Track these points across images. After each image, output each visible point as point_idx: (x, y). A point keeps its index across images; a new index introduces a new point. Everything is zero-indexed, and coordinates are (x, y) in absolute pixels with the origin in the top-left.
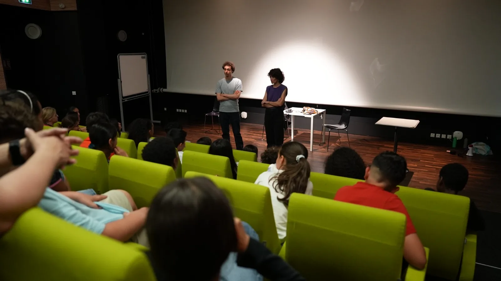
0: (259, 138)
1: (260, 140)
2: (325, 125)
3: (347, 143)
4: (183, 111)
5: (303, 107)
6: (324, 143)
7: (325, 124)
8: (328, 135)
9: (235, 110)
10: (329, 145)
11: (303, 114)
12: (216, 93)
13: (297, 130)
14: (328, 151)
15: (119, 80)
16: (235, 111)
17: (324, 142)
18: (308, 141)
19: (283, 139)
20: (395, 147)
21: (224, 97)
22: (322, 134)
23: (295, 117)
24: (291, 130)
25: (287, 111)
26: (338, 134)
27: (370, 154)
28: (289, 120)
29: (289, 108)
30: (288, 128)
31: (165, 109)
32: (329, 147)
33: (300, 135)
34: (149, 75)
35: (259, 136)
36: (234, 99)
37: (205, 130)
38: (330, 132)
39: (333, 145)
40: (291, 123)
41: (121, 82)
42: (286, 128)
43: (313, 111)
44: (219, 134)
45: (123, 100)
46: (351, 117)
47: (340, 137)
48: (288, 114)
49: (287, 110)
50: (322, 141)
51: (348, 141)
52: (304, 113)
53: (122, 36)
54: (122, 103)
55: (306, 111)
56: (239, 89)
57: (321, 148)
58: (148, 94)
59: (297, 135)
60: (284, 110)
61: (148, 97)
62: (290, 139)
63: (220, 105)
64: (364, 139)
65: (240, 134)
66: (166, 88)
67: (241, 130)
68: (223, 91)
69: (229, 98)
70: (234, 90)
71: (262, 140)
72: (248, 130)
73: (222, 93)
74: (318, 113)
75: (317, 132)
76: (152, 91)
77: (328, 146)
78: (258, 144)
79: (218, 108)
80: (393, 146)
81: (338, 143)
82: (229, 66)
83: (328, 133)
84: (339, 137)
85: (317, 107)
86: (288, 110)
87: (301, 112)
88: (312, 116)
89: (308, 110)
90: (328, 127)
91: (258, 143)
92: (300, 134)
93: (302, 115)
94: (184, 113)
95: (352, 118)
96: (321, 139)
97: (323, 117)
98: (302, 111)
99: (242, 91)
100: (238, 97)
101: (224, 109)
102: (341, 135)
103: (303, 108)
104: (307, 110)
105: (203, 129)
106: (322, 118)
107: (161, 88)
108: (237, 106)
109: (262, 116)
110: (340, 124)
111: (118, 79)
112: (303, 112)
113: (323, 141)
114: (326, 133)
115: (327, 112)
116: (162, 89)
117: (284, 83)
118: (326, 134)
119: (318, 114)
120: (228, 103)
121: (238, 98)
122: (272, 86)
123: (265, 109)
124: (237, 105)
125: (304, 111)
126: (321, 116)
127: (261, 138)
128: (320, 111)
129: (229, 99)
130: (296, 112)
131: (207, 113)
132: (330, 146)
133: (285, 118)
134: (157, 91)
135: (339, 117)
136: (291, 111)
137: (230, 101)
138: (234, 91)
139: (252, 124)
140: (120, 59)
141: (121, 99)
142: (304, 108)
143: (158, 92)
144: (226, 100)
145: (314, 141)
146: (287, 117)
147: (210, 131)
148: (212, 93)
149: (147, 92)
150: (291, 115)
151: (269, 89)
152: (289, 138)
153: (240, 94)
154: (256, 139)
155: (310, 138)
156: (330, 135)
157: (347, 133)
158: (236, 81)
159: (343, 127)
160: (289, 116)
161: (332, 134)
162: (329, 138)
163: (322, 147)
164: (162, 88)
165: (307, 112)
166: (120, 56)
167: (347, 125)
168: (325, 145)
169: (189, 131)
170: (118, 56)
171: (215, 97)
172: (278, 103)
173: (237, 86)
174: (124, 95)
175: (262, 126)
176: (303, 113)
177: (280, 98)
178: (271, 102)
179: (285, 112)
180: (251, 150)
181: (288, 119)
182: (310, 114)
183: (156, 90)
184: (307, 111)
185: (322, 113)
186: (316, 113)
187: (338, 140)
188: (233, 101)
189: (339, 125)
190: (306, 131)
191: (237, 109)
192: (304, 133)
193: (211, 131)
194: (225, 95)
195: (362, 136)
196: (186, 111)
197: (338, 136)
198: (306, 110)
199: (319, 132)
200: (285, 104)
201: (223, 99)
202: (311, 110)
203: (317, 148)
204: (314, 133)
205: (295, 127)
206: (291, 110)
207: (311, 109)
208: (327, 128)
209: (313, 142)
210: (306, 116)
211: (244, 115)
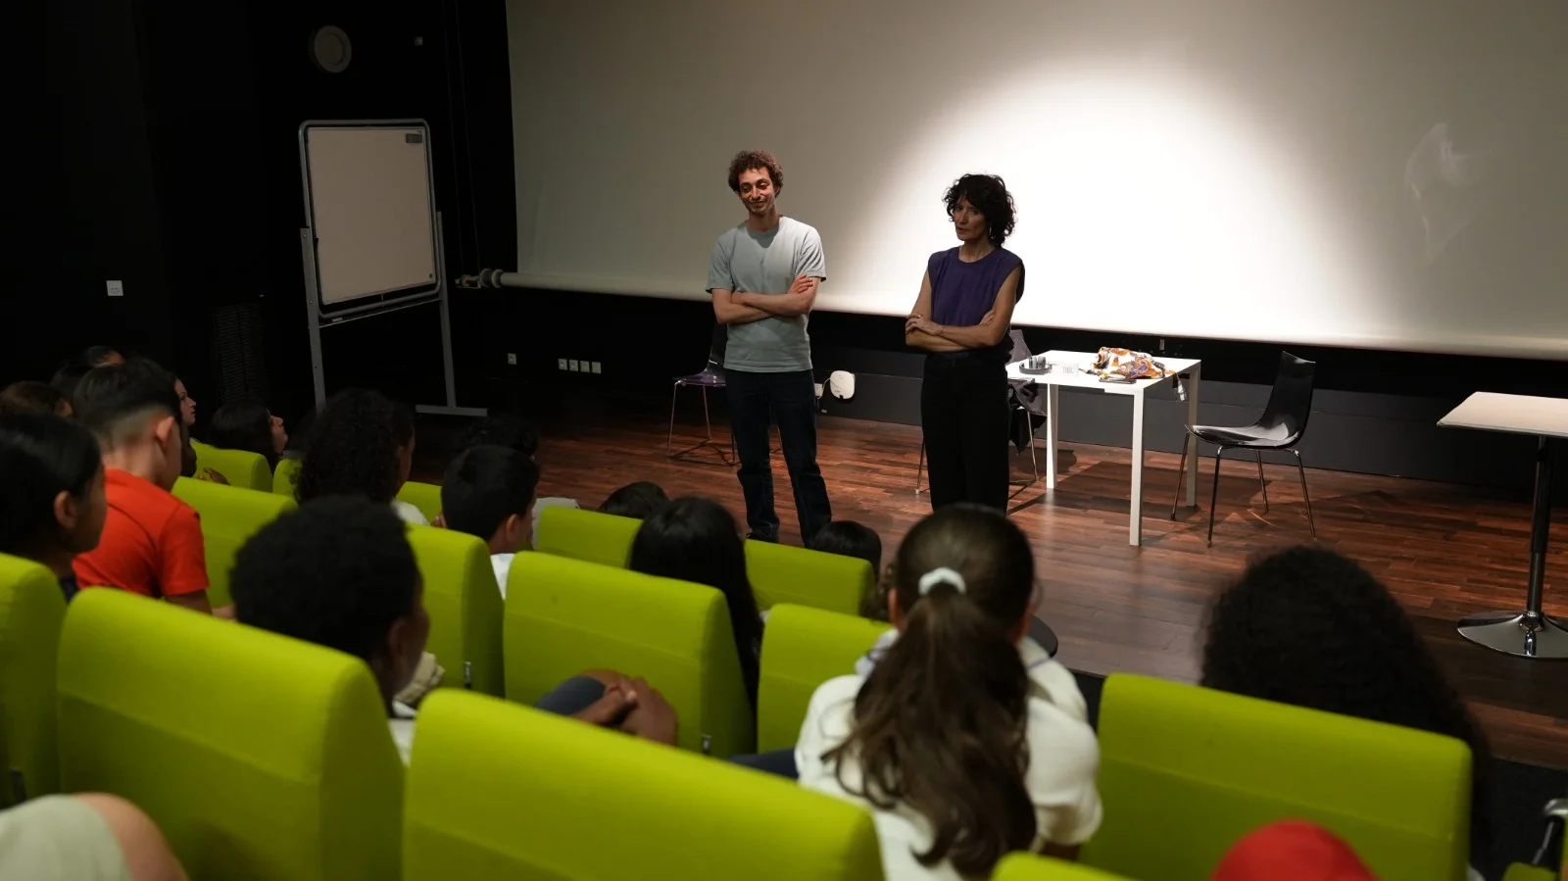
0: (905, 482)
1: (908, 492)
2: (1196, 428)
3: (1300, 510)
4: (585, 367)
5: (1097, 352)
6: (1195, 509)
7: (1197, 424)
8: (1213, 472)
9: (796, 363)
10: (1216, 518)
11: (1097, 378)
12: (710, 291)
13: (1072, 451)
14: (1210, 546)
15: (306, 235)
16: (793, 366)
17: (1193, 504)
18: (1122, 500)
19: (1007, 490)
20: (1534, 529)
21: (747, 305)
22: (1185, 469)
23: (1064, 391)
24: (1045, 449)
25: (1027, 366)
26: (1255, 467)
27: (1410, 560)
28: (1035, 407)
29: (1036, 352)
30: (1033, 443)
31: (512, 359)
32: (1217, 528)
33: (1086, 470)
34: (440, 214)
35: (906, 476)
36: (788, 316)
37: (675, 448)
38: (1218, 458)
39: (1234, 516)
40: (1045, 418)
41: (316, 241)
42: (1022, 441)
43: (1145, 366)
44: (732, 465)
45: (322, 321)
46: (1316, 392)
47: (1266, 483)
48: (1029, 378)
49: (1026, 362)
50: (1185, 500)
51: (1303, 500)
52: (1102, 376)
53: (331, 50)
54: (321, 330)
55: (1107, 371)
56: (809, 272)
57: (1181, 532)
58: (436, 295)
59: (1073, 470)
60: (1007, 359)
61: (435, 308)
62: (1040, 491)
63: (727, 339)
64: (1378, 493)
65: (817, 469)
66: (515, 270)
67: (818, 446)
68: (741, 282)
69: (765, 311)
70: (789, 276)
71: (917, 491)
72: (859, 447)
73: (734, 289)
74: (1167, 376)
75: (1159, 460)
76: (457, 281)
77: (1212, 523)
78: (897, 511)
79: (721, 354)
80: (1527, 528)
81: (1257, 508)
82: (758, 168)
83: (1213, 462)
84: (1261, 483)
85: (1162, 348)
86: (1031, 363)
87: (1089, 372)
88: (1137, 389)
89: (1120, 363)
90: (1209, 437)
91: (898, 505)
92: (1086, 467)
93: (1093, 382)
94: (591, 374)
95: (1322, 398)
96: (1181, 488)
97: (1186, 390)
98: (1092, 368)
99: (823, 279)
100: (808, 308)
101: (744, 357)
102: (1274, 473)
103: (1096, 355)
104: (1116, 360)
105: (663, 446)
106: (1182, 397)
107: (493, 270)
108: (803, 346)
109: (913, 386)
110: (1267, 422)
111: (302, 230)
112: (1096, 371)
113: (1190, 501)
114: (1204, 466)
115: (1207, 372)
116: (499, 275)
117: (1010, 244)
118: (1200, 470)
119: (1165, 380)
120: (763, 332)
121: (805, 309)
122: (955, 251)
123: (924, 357)
124: (804, 342)
125: (1102, 365)
126: (1180, 389)
127: (914, 483)
128: (1176, 365)
129: (766, 315)
130: (1067, 369)
131: (681, 376)
132: (1218, 522)
133: (1021, 398)
134: (474, 284)
135: (1262, 393)
136: (1042, 367)
137: (773, 322)
138: (787, 279)
139: (873, 424)
140: (310, 145)
141: (313, 313)
142: (1103, 351)
143: (479, 286)
144: (753, 322)
145: (1147, 499)
146: (1026, 394)
147: (693, 455)
148: (689, 286)
149: (431, 287)
150: (1045, 386)
151: (941, 266)
152: (1037, 483)
153: (814, 293)
154: (888, 489)
155: (1129, 484)
156: (1221, 472)
157: (1300, 463)
158: (795, 233)
159: (1280, 435)
160: (1034, 390)
161: (1228, 467)
162: (1216, 487)
163: (1182, 526)
164: (497, 271)
165: (1114, 373)
166: (312, 132)
167: (1298, 427)
168: (1196, 518)
169: (606, 451)
170: (300, 132)
171: (704, 309)
172: (983, 332)
173: (802, 259)
174: (327, 299)
175: (916, 433)
176: (1099, 374)
177: (991, 312)
178: (950, 330)
179: (1013, 371)
180: (849, 544)
181: (1032, 401)
182: (1131, 379)
183: (474, 279)
184: (1115, 369)
185: (1184, 375)
186: (1157, 373)
187: (1259, 497)
188: (786, 326)
189: (1261, 429)
190: (1109, 455)
191: (800, 358)
192: (1102, 466)
193: (698, 452)
194: (751, 297)
195: (1367, 477)
196: (597, 368)
197: (1258, 475)
198: (1111, 361)
199: (1172, 461)
200: (1017, 338)
201: (743, 317)
202: (1133, 363)
203: (1159, 533)
204: (1146, 464)
205: (1060, 436)
206: (1044, 361)
207: (1133, 359)
208: (1203, 442)
209: (1143, 505)
210: (1110, 388)
211: (844, 383)
